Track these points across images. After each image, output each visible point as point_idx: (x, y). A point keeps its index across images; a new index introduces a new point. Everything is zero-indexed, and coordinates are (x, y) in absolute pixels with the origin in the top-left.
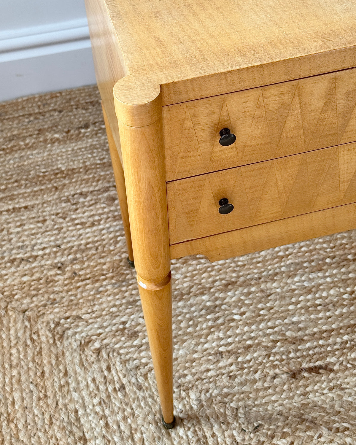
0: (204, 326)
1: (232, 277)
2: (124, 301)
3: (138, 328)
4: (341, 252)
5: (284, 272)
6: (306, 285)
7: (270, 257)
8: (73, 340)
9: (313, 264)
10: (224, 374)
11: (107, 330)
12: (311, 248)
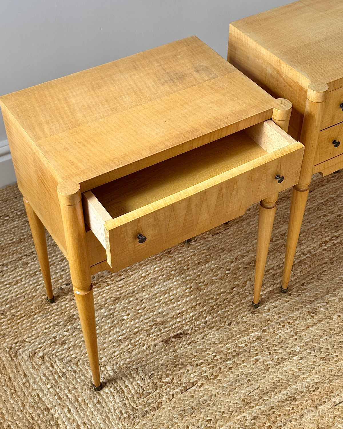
0: (106, 327)
1: (117, 295)
2: (51, 324)
3: (65, 338)
4: (179, 266)
5: (148, 285)
6: (163, 290)
7: (138, 278)
8: (24, 355)
9: (164, 276)
10: (125, 351)
11: (45, 344)
12: (161, 267)
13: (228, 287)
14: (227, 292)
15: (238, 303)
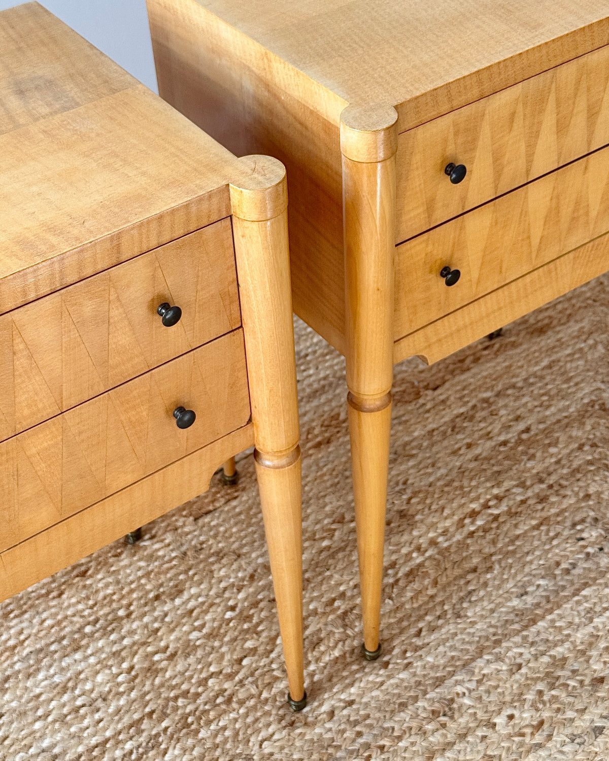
4: (106, 610)
5: (19, 672)
6: (58, 681)
9: (65, 642)
12: (59, 617)
13: (227, 657)
14: (224, 672)
15: (252, 702)
